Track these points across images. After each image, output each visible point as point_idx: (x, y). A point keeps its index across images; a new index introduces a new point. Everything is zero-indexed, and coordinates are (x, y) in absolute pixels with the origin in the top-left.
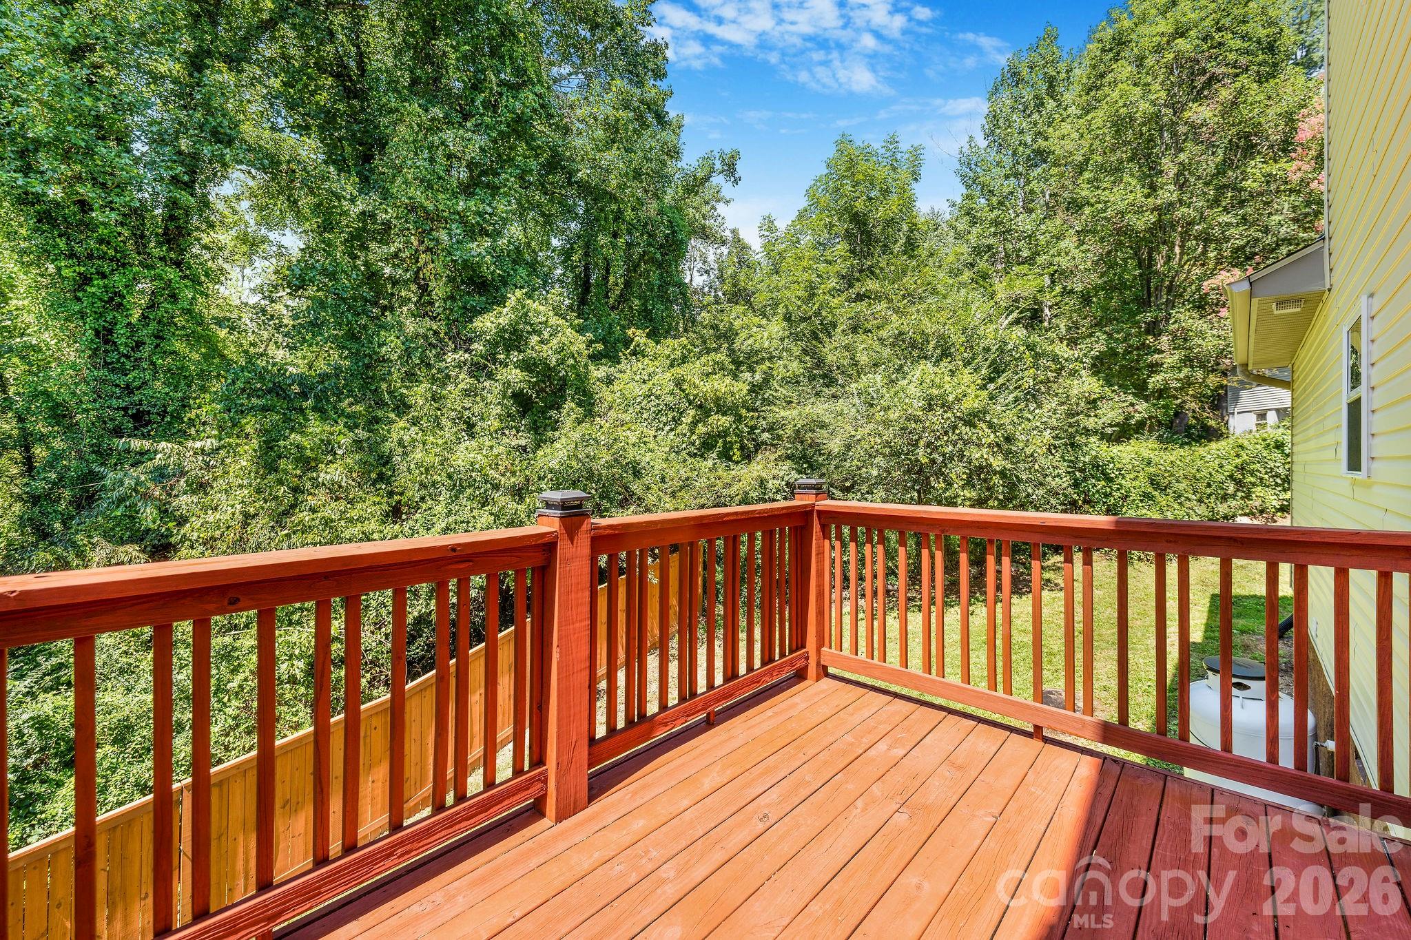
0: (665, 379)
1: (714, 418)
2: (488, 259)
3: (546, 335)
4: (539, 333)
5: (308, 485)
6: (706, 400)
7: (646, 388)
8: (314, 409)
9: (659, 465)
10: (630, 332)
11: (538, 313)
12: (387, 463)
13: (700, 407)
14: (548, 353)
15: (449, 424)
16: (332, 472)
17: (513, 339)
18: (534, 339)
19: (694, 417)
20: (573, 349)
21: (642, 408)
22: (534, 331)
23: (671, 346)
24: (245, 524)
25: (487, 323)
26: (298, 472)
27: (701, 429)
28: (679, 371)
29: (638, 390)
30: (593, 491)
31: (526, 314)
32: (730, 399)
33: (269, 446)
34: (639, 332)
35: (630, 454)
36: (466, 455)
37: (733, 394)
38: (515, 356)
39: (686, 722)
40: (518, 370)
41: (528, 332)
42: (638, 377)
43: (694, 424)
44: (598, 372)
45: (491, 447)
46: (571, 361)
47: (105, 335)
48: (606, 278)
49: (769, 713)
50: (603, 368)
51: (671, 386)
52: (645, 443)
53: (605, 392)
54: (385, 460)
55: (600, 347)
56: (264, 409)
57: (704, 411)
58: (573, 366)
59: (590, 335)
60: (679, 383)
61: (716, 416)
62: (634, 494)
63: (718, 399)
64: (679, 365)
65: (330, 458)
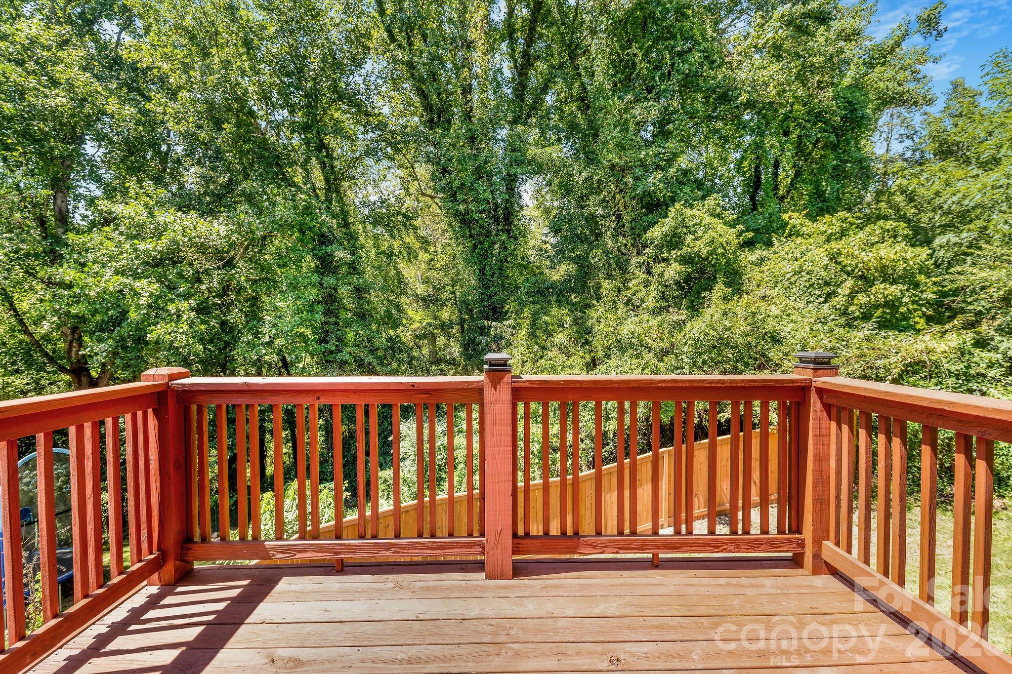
0: (819, 255)
1: (879, 286)
2: (661, 186)
3: (700, 233)
4: (694, 233)
5: (549, 345)
6: (868, 270)
7: (796, 265)
8: (556, 301)
9: (801, 334)
10: (785, 216)
11: (693, 217)
12: (590, 332)
13: (862, 277)
14: (702, 247)
15: (622, 306)
16: (560, 338)
17: (674, 241)
18: (689, 238)
19: (852, 289)
20: (723, 240)
21: (791, 283)
22: (690, 232)
23: (830, 223)
24: (523, 366)
25: (656, 233)
26: (544, 337)
27: (862, 299)
28: (834, 246)
29: (788, 268)
30: (730, 356)
31: (684, 220)
32: (901, 266)
33: (533, 323)
34: (795, 215)
35: (770, 325)
36: (630, 327)
37: (905, 261)
38: (675, 253)
39: (617, 553)
40: (677, 264)
41: (685, 234)
42: (790, 256)
43: (851, 296)
44: (750, 256)
45: (648, 321)
46: (721, 250)
47: (482, 271)
48: (776, 175)
49: (723, 581)
50: (757, 252)
51: (826, 261)
52: (788, 315)
53: (755, 274)
54: (589, 331)
55: (750, 235)
56: (534, 303)
57: (866, 280)
58: (723, 254)
59: (741, 227)
60: (834, 258)
61: (882, 286)
62: (771, 360)
63: (884, 267)
64: (836, 239)
65: (561, 329)
